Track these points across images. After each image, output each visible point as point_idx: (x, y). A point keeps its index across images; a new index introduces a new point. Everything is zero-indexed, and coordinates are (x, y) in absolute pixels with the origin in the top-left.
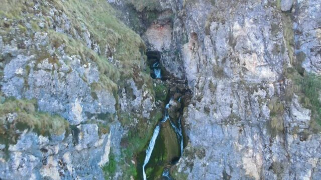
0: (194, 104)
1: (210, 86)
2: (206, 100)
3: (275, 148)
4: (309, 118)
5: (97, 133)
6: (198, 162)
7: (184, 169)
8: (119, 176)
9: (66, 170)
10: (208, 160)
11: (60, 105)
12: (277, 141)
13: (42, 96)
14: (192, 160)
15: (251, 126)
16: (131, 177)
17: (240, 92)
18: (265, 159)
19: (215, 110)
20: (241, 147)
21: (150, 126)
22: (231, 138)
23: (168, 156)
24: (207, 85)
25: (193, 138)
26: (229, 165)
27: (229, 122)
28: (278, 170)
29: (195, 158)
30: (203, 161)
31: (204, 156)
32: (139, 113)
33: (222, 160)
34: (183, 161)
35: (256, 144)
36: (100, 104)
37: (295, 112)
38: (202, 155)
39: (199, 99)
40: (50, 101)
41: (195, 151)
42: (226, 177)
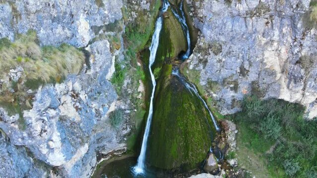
3: (307, 42)
5: (109, 50)
6: (212, 59)
7: (197, 65)
8: (128, 84)
9: (80, 101)
10: (225, 56)
11: (66, 30)
12: (312, 34)
13: (41, 24)
14: (206, 57)
16: (140, 81)
18: (293, 53)
19: (240, 1)
20: (264, 41)
21: (151, 20)
22: (255, 32)
23: (174, 53)
25: (207, 32)
26: (248, 60)
27: (255, 14)
28: (307, 64)
29: (210, 54)
30: (219, 57)
31: (221, 52)
32: (136, 4)
33: (241, 55)
34: (195, 57)
35: (283, 37)
36: (106, 12)
38: (218, 51)
40: (52, 29)
41: (210, 47)
42: (243, 72)
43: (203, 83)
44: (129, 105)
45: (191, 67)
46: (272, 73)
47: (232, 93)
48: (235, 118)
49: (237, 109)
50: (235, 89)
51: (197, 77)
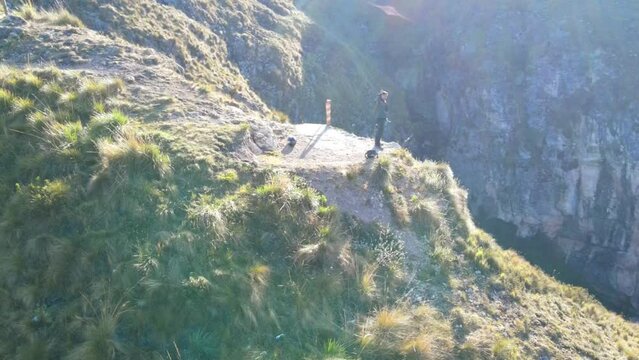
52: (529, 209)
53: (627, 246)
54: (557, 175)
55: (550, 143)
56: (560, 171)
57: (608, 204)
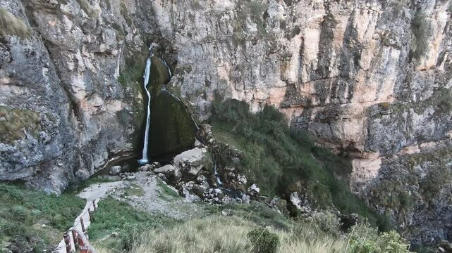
0: (179, 32)
1: (190, 16)
2: (188, 27)
3: (238, 55)
4: (256, 30)
5: (116, 37)
6: (187, 77)
7: (177, 83)
10: (194, 73)
12: (239, 49)
14: (183, 75)
15: (221, 42)
16: (139, 92)
17: (212, 19)
18: (232, 64)
19: (196, 34)
20: (215, 60)
21: (143, 58)
22: (209, 54)
23: (162, 79)
24: (187, 16)
25: (181, 59)
26: (209, 74)
27: (206, 41)
29: (184, 73)
30: (190, 75)
31: (191, 71)
32: (132, 47)
33: (204, 72)
34: (176, 77)
35: (225, 55)
36: (112, 15)
37: (249, 26)
38: (189, 70)
39: (183, 28)
41: (184, 68)
42: (208, 84)
43: (184, 96)
44: (132, 107)
45: (174, 85)
46: (225, 81)
47: (204, 101)
48: (209, 122)
49: (209, 114)
50: (205, 97)
51: (179, 93)
52: (260, 83)
53: (350, 97)
54: (281, 46)
55: (272, 13)
56: (283, 41)
57: (330, 63)
